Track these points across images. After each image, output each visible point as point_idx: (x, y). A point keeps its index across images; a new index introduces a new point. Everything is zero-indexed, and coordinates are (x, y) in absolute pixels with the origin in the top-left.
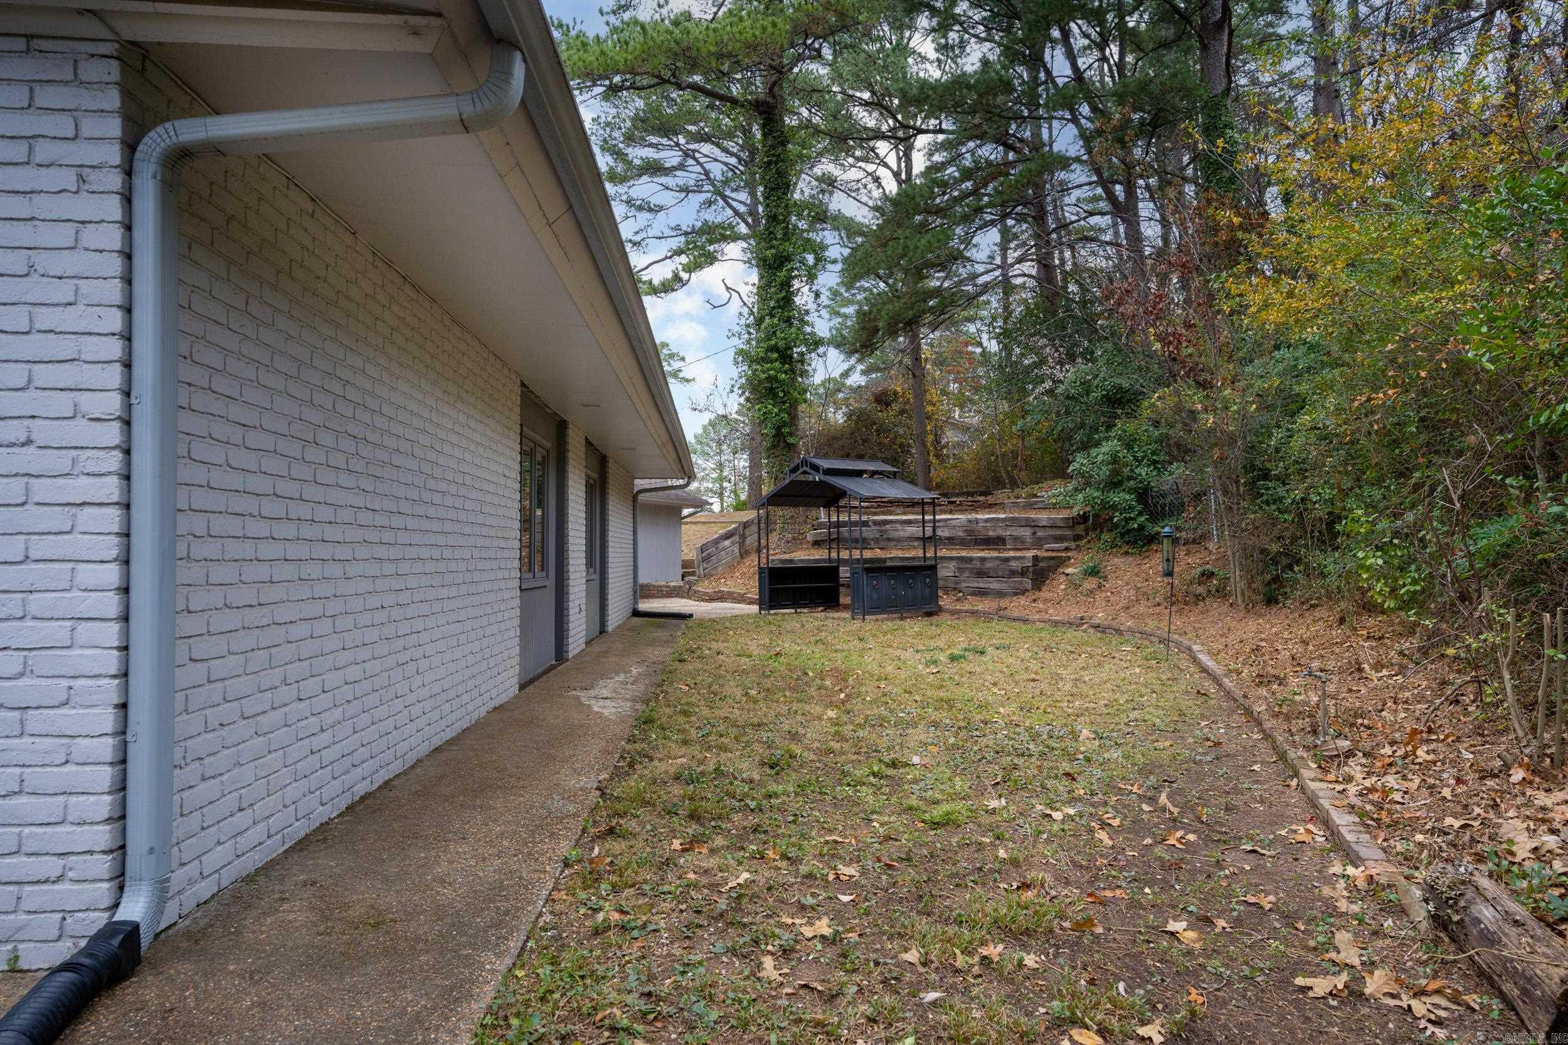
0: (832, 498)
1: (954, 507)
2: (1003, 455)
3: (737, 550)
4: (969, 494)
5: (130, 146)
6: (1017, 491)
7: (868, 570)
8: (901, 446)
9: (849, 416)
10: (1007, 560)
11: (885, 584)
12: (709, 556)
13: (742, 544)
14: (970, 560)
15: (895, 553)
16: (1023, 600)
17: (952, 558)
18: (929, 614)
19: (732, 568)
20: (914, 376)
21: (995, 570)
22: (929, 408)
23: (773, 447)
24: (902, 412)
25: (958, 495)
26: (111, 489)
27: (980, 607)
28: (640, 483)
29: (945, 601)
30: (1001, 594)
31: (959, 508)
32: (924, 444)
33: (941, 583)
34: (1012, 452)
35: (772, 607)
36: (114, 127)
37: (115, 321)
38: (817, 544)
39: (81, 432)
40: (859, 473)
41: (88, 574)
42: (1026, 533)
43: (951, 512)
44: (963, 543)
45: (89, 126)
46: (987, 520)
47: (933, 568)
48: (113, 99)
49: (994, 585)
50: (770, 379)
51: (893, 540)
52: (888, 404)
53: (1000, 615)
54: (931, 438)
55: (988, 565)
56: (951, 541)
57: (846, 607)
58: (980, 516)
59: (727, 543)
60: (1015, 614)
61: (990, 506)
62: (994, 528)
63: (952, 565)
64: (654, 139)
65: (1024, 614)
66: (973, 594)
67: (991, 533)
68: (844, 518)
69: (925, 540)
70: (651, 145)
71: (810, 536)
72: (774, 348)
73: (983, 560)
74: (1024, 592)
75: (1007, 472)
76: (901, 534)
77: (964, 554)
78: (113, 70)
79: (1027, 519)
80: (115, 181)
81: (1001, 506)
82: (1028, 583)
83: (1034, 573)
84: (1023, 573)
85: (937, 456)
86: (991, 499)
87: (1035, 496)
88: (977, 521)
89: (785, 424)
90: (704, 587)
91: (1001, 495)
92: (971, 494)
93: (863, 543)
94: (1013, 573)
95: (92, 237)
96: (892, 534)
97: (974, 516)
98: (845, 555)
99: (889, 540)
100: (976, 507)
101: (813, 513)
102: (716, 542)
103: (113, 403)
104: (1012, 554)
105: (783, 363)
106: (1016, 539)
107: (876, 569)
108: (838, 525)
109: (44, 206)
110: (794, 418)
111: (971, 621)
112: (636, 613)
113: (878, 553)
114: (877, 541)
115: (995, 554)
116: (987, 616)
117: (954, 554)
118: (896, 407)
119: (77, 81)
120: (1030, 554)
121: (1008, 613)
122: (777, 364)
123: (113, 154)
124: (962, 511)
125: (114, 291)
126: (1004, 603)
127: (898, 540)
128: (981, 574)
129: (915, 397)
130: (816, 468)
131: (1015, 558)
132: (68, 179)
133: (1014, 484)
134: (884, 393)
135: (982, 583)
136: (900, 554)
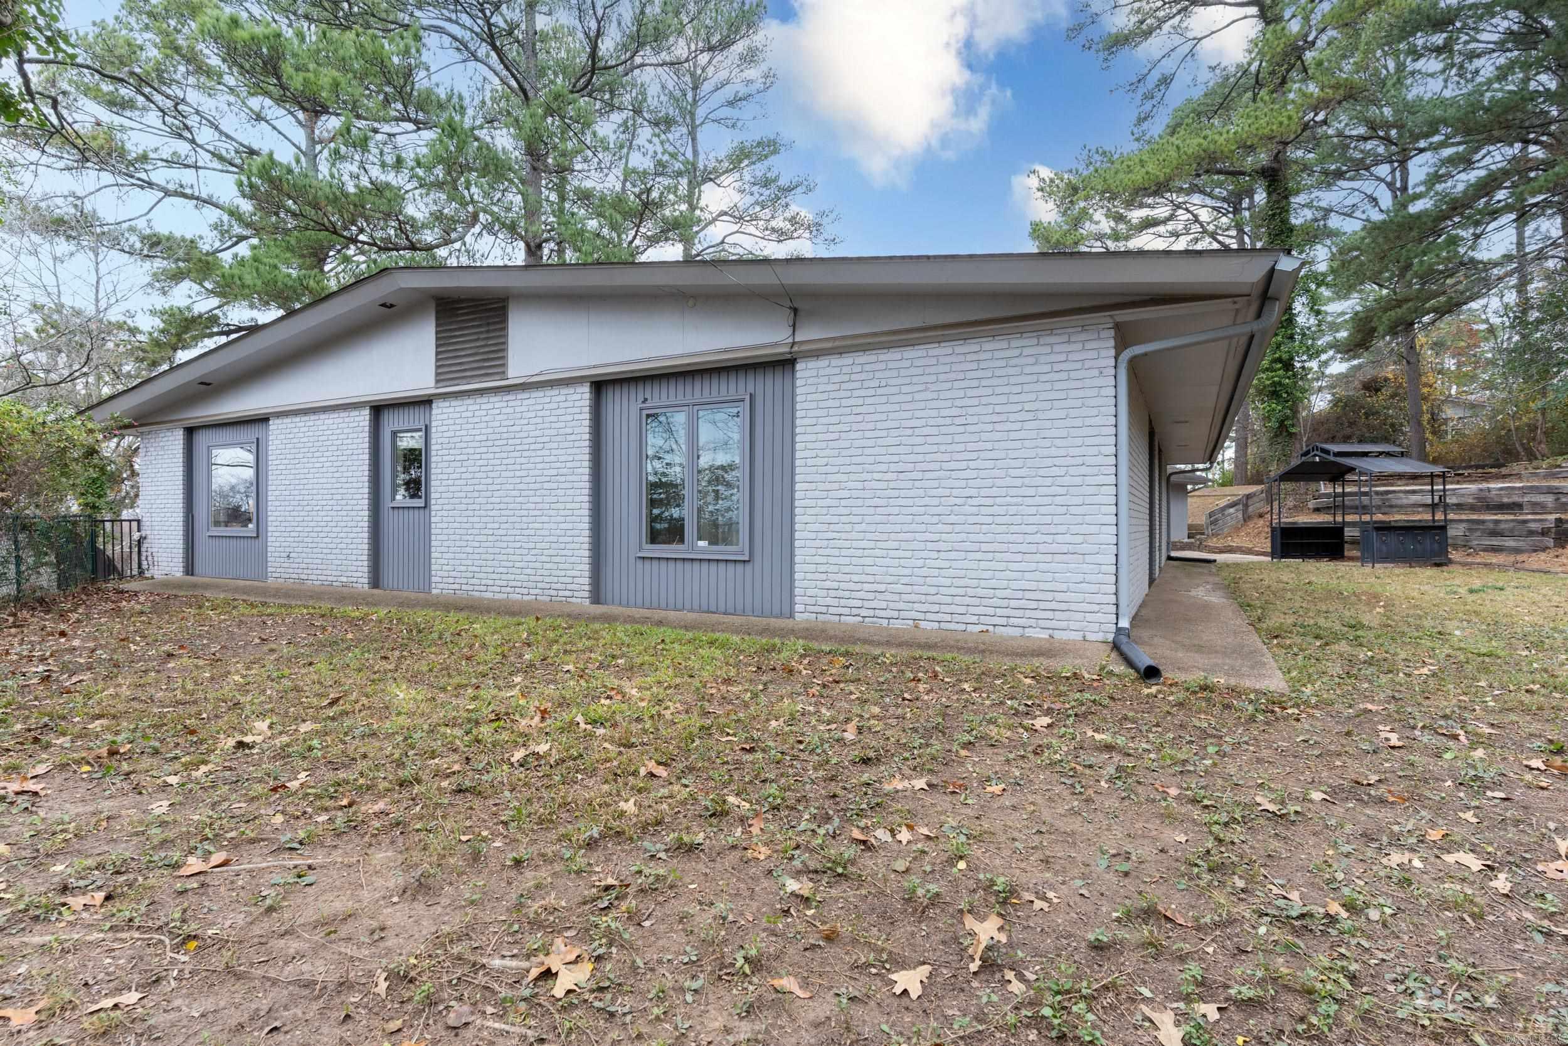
0: (1337, 473)
1: (1460, 478)
2: (1517, 429)
3: (1240, 516)
4: (1477, 467)
5: (1116, 358)
6: (1535, 463)
7: (1378, 529)
8: (1392, 425)
9: (1336, 403)
10: (1525, 522)
11: (1392, 539)
12: (1217, 520)
13: (1245, 511)
14: (1483, 522)
15: (1398, 517)
16: (1543, 556)
17: (1461, 521)
18: (1438, 565)
19: (1237, 529)
20: (1408, 362)
21: (1512, 530)
22: (1425, 390)
23: (1276, 436)
24: (1393, 396)
25: (1465, 468)
26: (1112, 479)
27: (1494, 561)
28: (1170, 469)
29: (1454, 555)
30: (1517, 551)
31: (1469, 479)
32: (1419, 423)
33: (1450, 541)
34: (1529, 425)
35: (1283, 557)
36: (1112, 352)
37: (1112, 420)
38: (1317, 510)
39: (1100, 460)
40: (1365, 454)
41: (1104, 509)
42: (1549, 499)
43: (1458, 482)
44: (1473, 508)
45: (1103, 353)
46: (1501, 489)
47: (1443, 528)
48: (1112, 343)
49: (1510, 543)
50: (1274, 384)
51: (1396, 506)
52: (1377, 390)
53: (1517, 567)
54: (1426, 417)
55: (1503, 526)
56: (1459, 507)
57: (1352, 559)
58: (1492, 485)
59: (1232, 510)
60: (1535, 567)
61: (1504, 477)
62: (1509, 496)
63: (1462, 526)
64: (1150, 201)
65: (1544, 566)
66: (1484, 550)
67: (1505, 500)
68: (1348, 490)
69: (1433, 507)
70: (1149, 206)
71: (1311, 504)
72: (1280, 360)
73: (1497, 522)
74: (1545, 549)
75: (1522, 444)
76: (1405, 501)
77: (1475, 517)
78: (1112, 332)
79: (1549, 487)
80: (1113, 372)
81: (1519, 476)
82: (1550, 542)
83: (1557, 533)
84: (1544, 533)
85: (1434, 433)
86: (1504, 471)
87: (1559, 466)
88: (1489, 490)
89: (1287, 418)
90: (1213, 542)
91: (1515, 468)
92: (1483, 467)
93: (1365, 509)
94: (1531, 533)
95: (1104, 392)
96: (1394, 502)
97: (1484, 485)
98: (1349, 518)
99: (1391, 506)
100: (1487, 478)
101: (1313, 486)
102: (1223, 509)
103: (1112, 450)
104: (1530, 517)
105: (1287, 370)
106: (1534, 504)
107: (1384, 528)
108: (1344, 494)
109: (1088, 383)
110: (1295, 412)
111: (1485, 571)
112: (1170, 558)
113: (1379, 517)
114: (1379, 507)
115: (1512, 517)
116: (1502, 568)
117: (1464, 517)
118: (1386, 392)
119: (1099, 338)
120: (1552, 517)
121: (1526, 565)
122: (1281, 372)
123: (1112, 362)
124: (1471, 482)
125: (1112, 410)
126: (1520, 558)
127: (1401, 507)
128: (1494, 533)
129: (1410, 381)
130: (1327, 452)
131: (1535, 521)
132: (1096, 372)
133: (1531, 456)
134: (1375, 380)
135: (1495, 542)
136: (1404, 517)
